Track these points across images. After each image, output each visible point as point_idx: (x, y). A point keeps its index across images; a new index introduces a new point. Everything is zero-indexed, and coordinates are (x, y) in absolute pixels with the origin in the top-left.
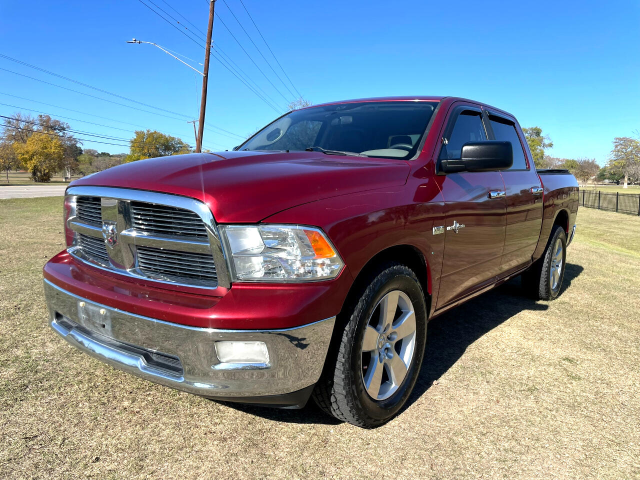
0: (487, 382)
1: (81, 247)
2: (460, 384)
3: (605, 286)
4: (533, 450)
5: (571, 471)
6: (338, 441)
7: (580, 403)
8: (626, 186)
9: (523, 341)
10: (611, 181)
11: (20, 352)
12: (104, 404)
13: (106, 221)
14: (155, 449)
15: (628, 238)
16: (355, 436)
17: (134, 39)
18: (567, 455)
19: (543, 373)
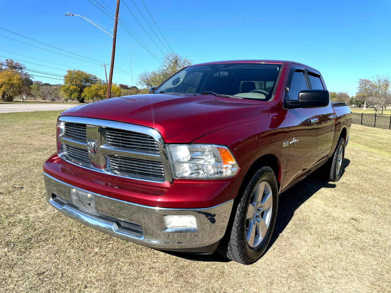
0: (311, 234)
1: (66, 153)
2: (295, 235)
3: (365, 172)
4: (345, 276)
5: (369, 288)
6: (230, 273)
7: (366, 247)
8: (365, 108)
9: (326, 208)
10: (356, 105)
11: (22, 216)
12: (82, 250)
13: (89, 139)
14: (120, 279)
15: (369, 141)
16: (240, 269)
17: (69, 13)
18: (365, 279)
19: (341, 228)
